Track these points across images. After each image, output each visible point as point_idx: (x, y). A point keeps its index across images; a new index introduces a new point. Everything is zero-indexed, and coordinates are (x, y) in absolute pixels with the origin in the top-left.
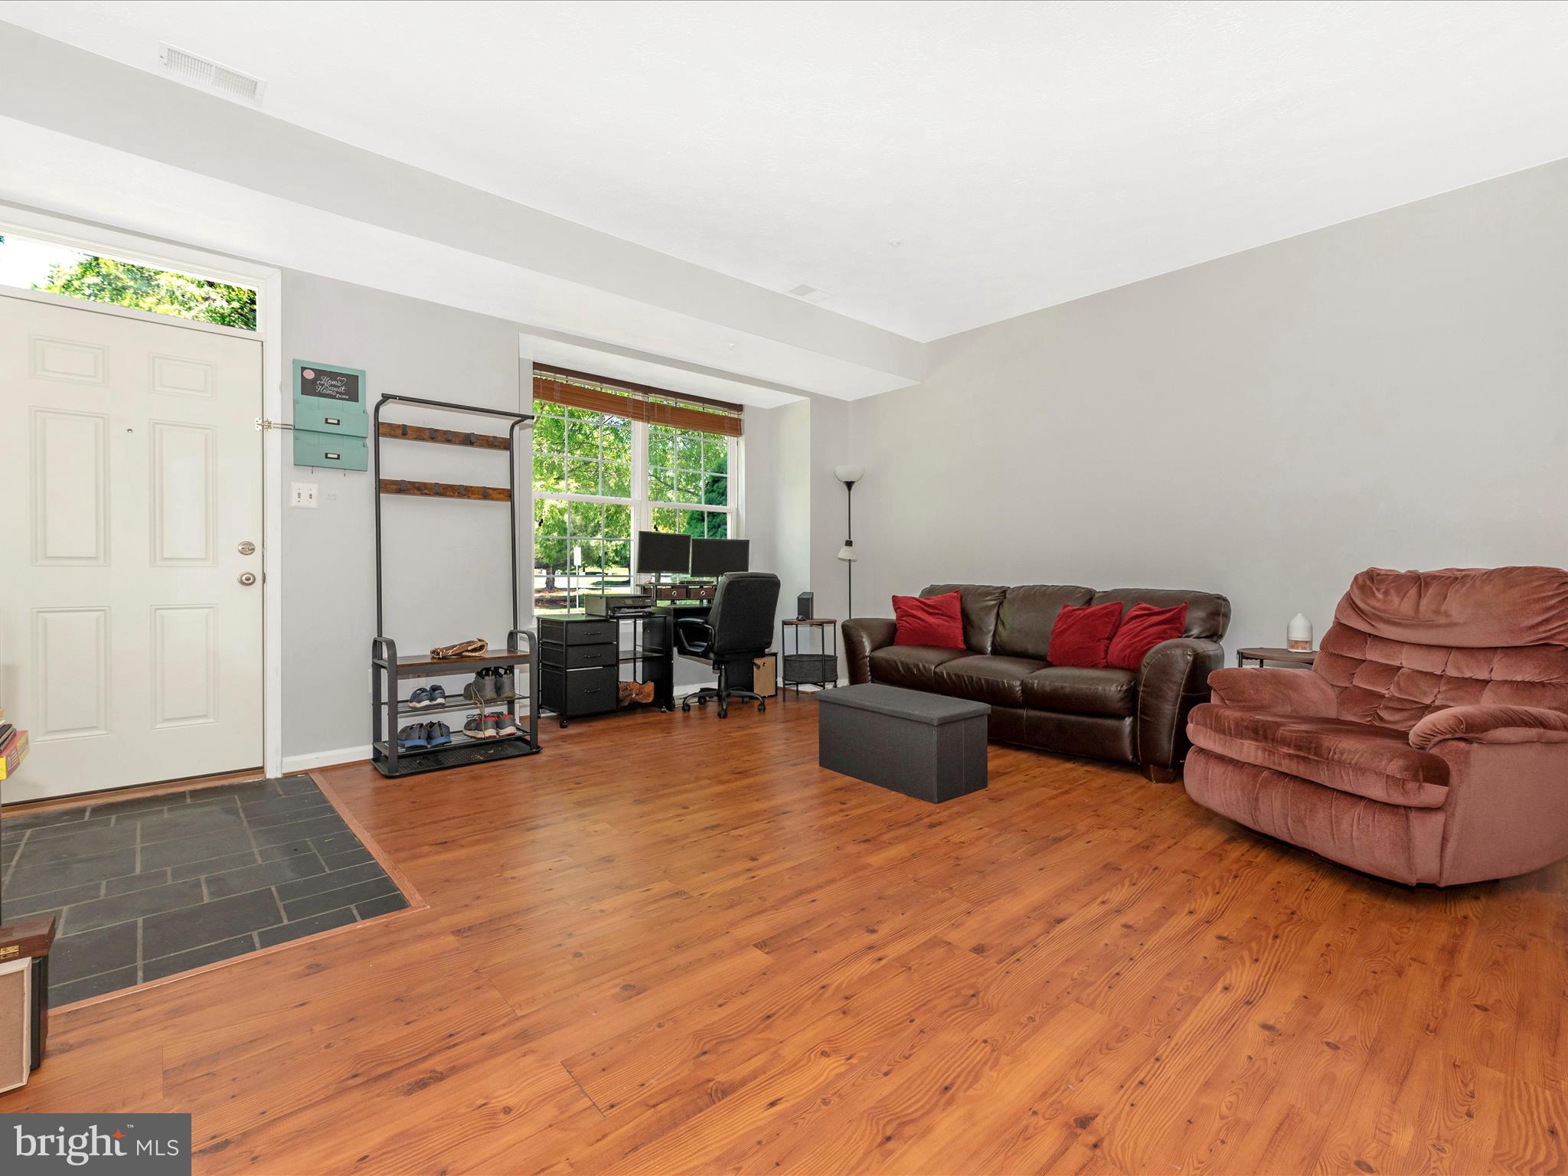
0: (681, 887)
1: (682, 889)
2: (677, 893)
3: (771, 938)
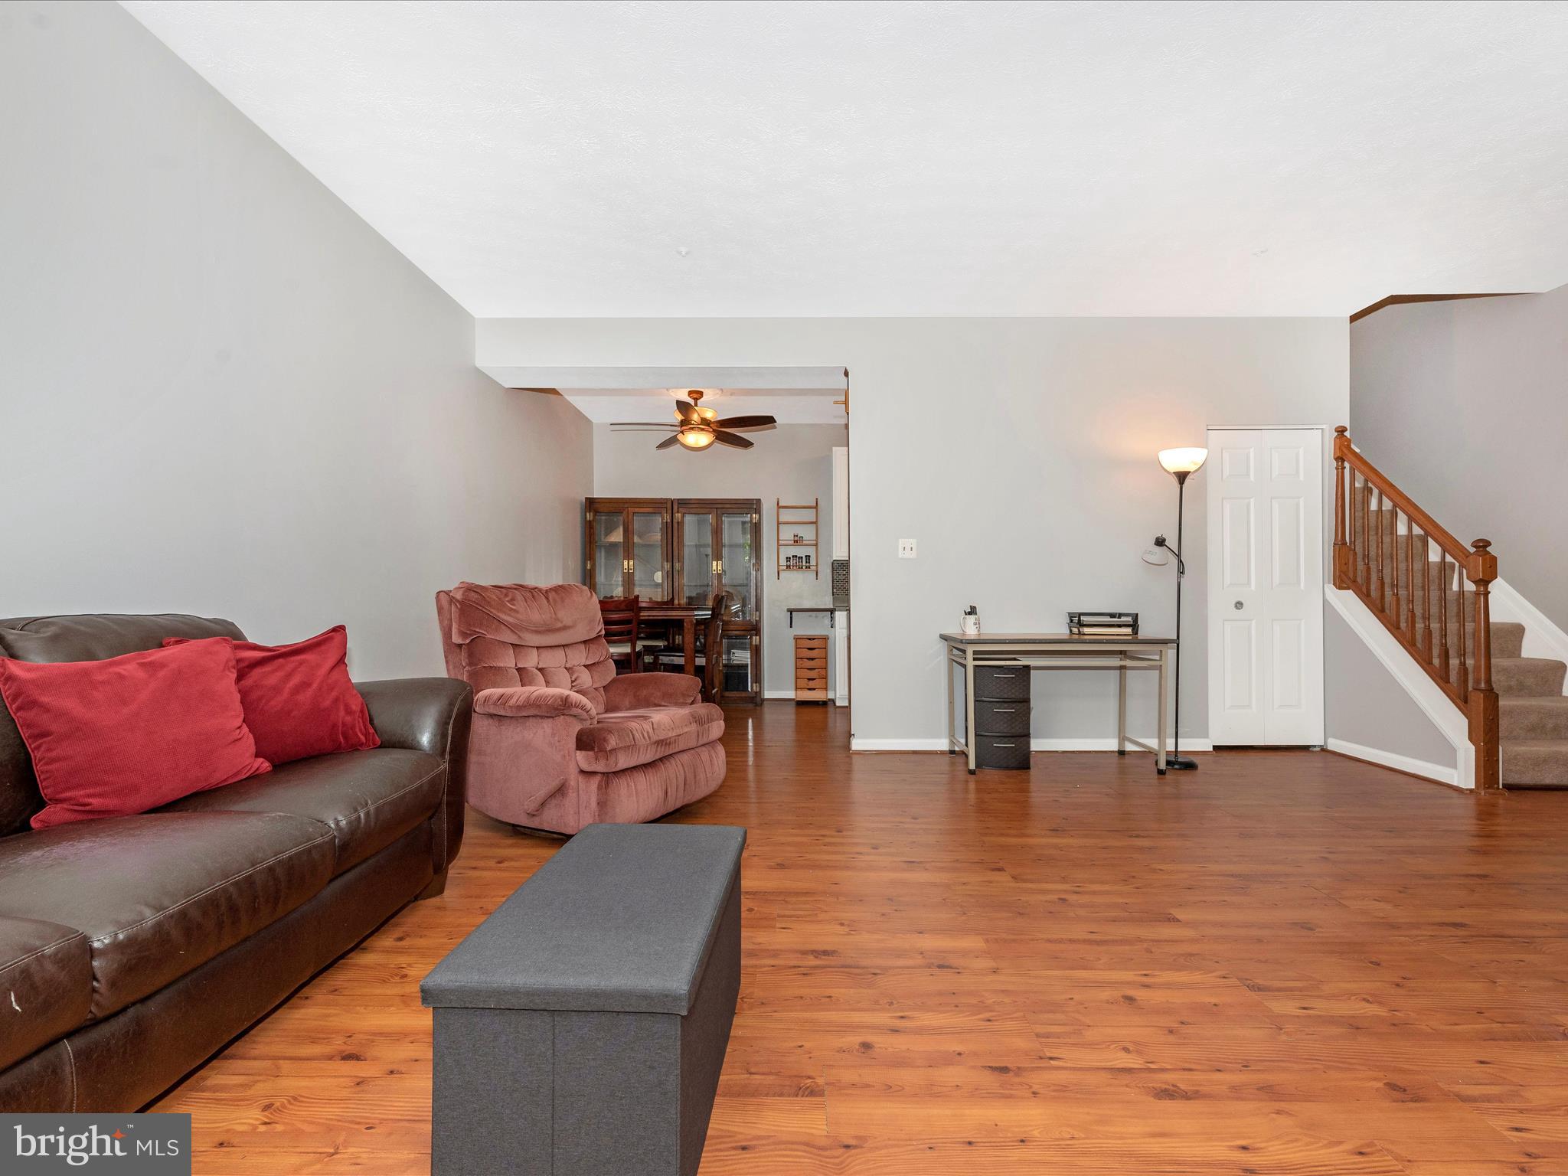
0: (1254, 996)
1: (1253, 993)
2: (1260, 989)
3: (1160, 921)
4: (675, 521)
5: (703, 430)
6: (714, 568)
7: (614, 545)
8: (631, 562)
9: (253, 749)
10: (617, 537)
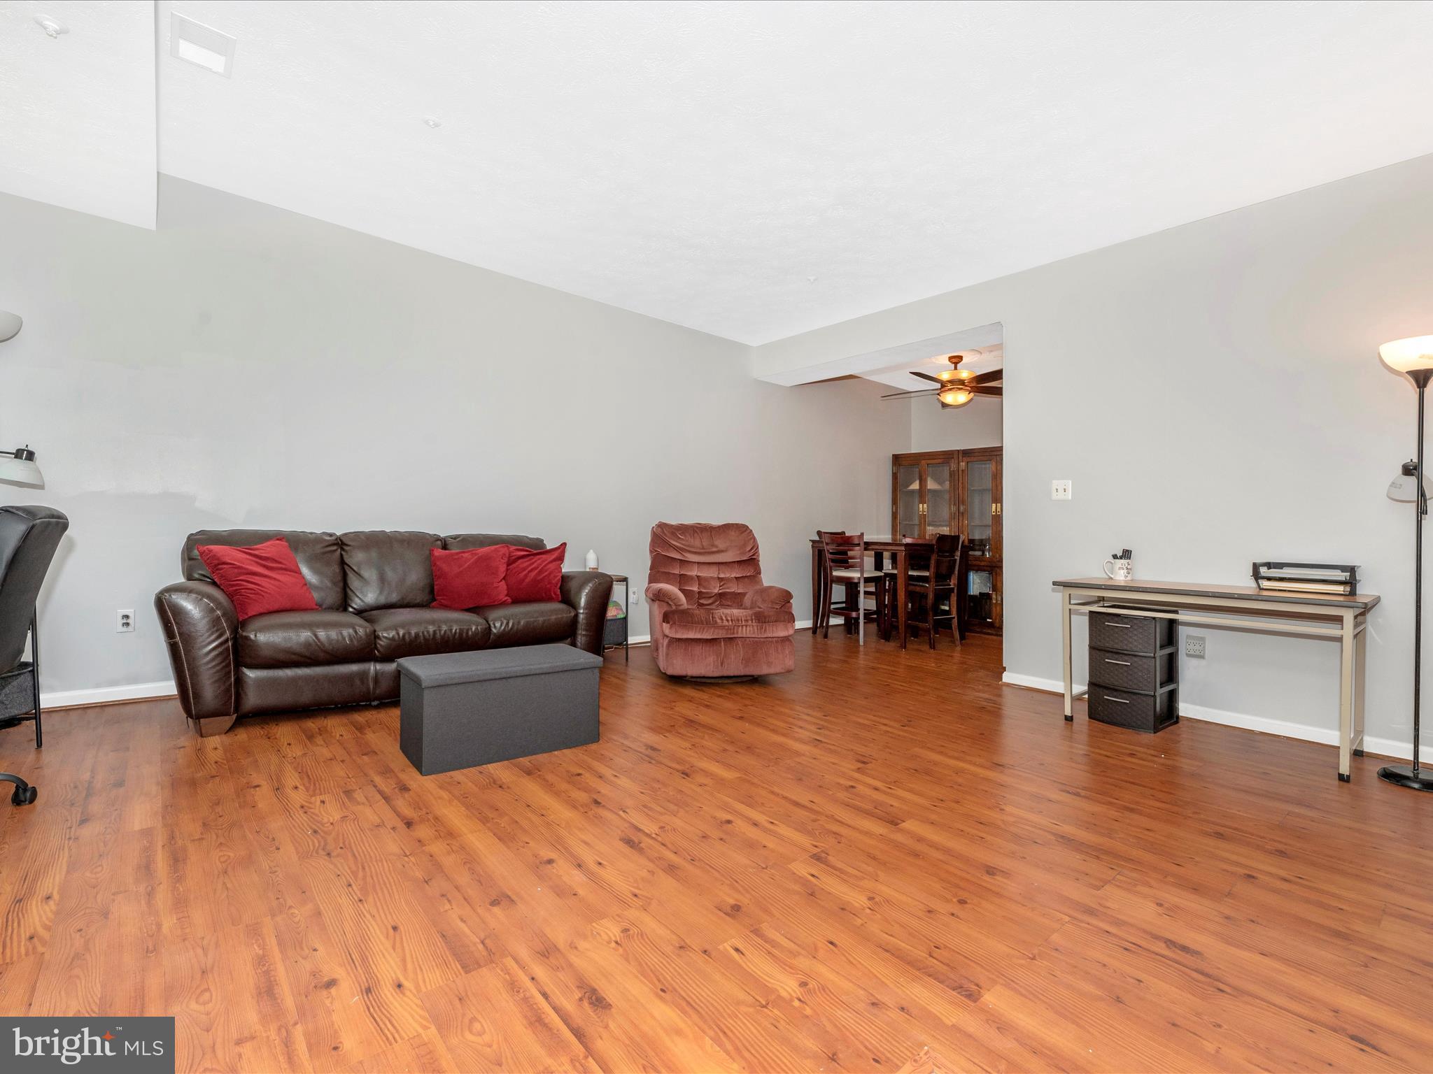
4: (960, 469)
5: (960, 389)
6: (994, 509)
7: (913, 491)
8: (925, 506)
9: (506, 592)
10: (915, 486)
